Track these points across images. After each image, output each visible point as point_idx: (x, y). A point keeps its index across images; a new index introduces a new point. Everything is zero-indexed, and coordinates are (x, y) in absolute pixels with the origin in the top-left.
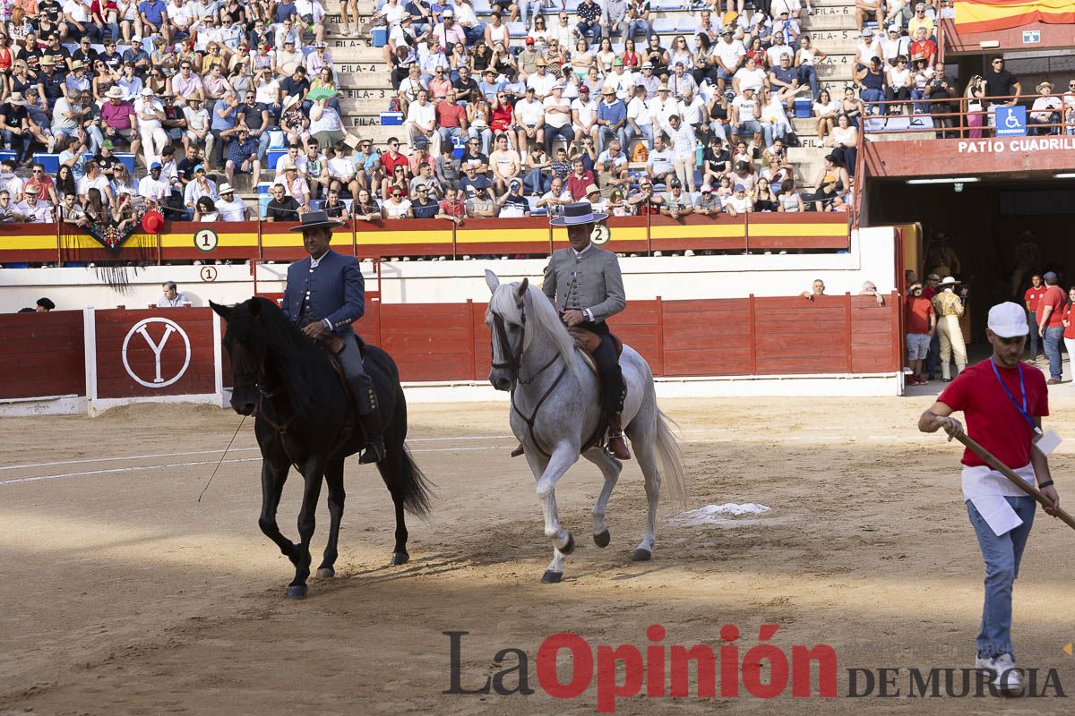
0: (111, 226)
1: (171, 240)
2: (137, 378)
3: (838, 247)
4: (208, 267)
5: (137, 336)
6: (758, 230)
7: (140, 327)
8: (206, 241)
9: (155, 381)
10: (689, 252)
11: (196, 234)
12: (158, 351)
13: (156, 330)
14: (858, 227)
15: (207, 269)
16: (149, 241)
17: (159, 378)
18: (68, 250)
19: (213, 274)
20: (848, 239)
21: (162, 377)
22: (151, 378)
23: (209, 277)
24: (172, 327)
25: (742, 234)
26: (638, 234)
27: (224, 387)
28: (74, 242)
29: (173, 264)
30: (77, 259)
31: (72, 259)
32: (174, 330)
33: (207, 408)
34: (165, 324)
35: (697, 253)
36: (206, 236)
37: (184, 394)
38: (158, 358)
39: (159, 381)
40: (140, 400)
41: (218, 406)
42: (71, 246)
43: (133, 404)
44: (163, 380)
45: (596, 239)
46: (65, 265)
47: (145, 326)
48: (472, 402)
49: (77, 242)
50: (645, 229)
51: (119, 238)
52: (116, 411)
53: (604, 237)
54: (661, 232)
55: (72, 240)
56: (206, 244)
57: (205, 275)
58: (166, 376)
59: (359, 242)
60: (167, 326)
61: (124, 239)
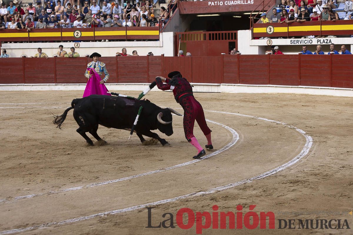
3: (156, 39)
6: (130, 33)
10: (107, 40)
14: (162, 32)
20: (159, 36)
25: (125, 34)
26: (91, 34)
35: (110, 41)
45: (77, 36)
48: (24, 91)
50: (93, 33)
53: (79, 35)
54: (98, 33)
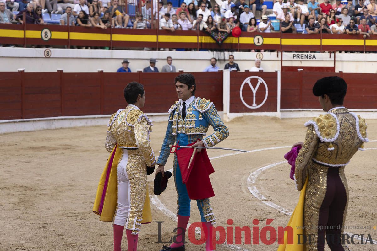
0: (219, 33)
1: (244, 40)
2: (246, 104)
4: (259, 53)
5: (247, 84)
7: (248, 80)
8: (259, 41)
9: (253, 105)
11: (254, 37)
12: (254, 91)
13: (254, 82)
15: (258, 54)
16: (234, 40)
17: (254, 104)
18: (201, 43)
19: (261, 57)
21: (256, 104)
22: (251, 104)
23: (260, 58)
24: (261, 80)
27: (281, 108)
28: (205, 40)
29: (243, 51)
30: (205, 48)
31: (203, 48)
32: (262, 82)
33: (275, 119)
34: (257, 79)
36: (258, 39)
37: (264, 112)
38: (254, 95)
39: (254, 106)
40: (247, 114)
41: (279, 118)
42: (203, 41)
43: (245, 116)
44: (256, 105)
46: (200, 51)
47: (250, 80)
49: (205, 41)
51: (222, 39)
52: (238, 119)
55: (203, 39)
56: (259, 43)
57: (258, 57)
58: (258, 103)
59: (323, 44)
60: (259, 80)
61: (224, 39)
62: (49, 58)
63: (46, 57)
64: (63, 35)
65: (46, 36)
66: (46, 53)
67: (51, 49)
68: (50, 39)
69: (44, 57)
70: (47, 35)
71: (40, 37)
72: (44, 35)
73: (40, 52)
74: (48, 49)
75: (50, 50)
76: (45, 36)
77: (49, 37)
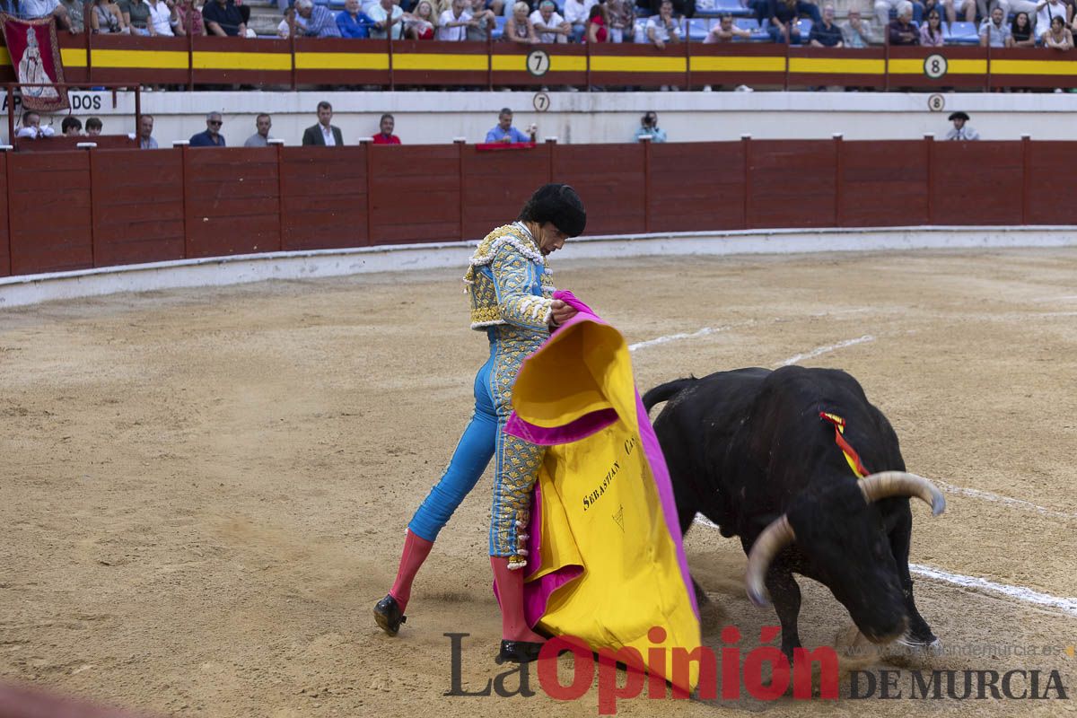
62: (940, 111)
63: (932, 111)
64: (976, 67)
65: (936, 69)
66: (932, 103)
67: (944, 95)
68: (945, 75)
69: (928, 109)
70: (937, 66)
71: (922, 71)
72: (932, 66)
73: (920, 100)
74: (936, 95)
75: (942, 97)
76: (933, 70)
77: (942, 70)
